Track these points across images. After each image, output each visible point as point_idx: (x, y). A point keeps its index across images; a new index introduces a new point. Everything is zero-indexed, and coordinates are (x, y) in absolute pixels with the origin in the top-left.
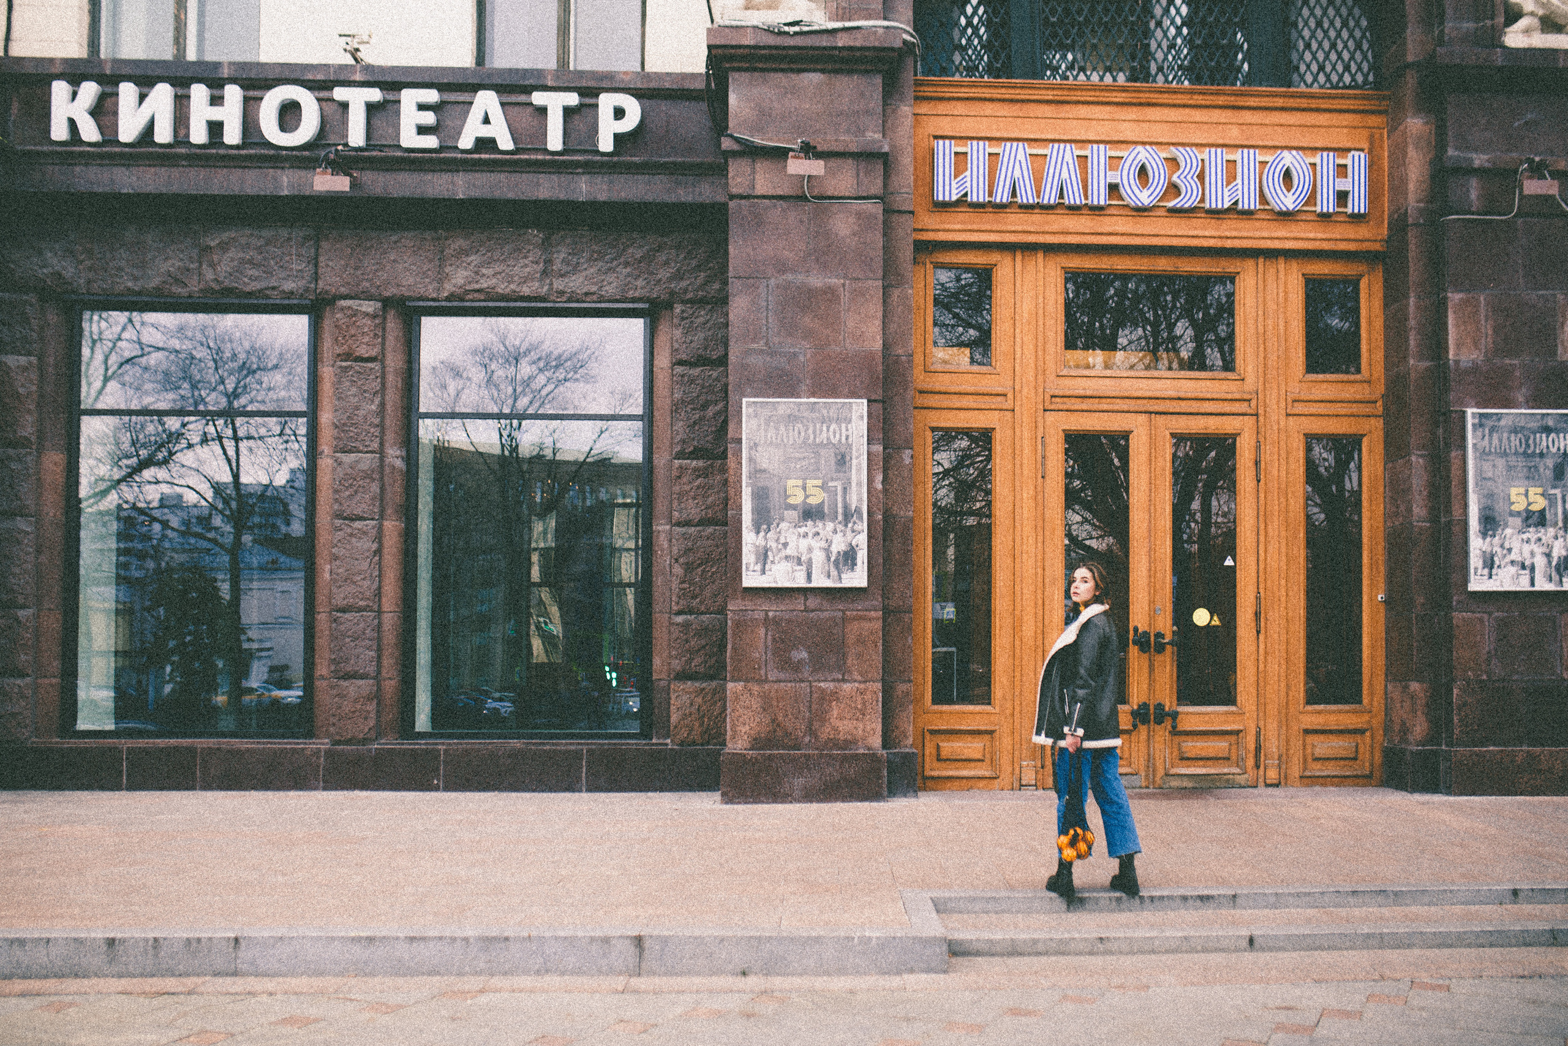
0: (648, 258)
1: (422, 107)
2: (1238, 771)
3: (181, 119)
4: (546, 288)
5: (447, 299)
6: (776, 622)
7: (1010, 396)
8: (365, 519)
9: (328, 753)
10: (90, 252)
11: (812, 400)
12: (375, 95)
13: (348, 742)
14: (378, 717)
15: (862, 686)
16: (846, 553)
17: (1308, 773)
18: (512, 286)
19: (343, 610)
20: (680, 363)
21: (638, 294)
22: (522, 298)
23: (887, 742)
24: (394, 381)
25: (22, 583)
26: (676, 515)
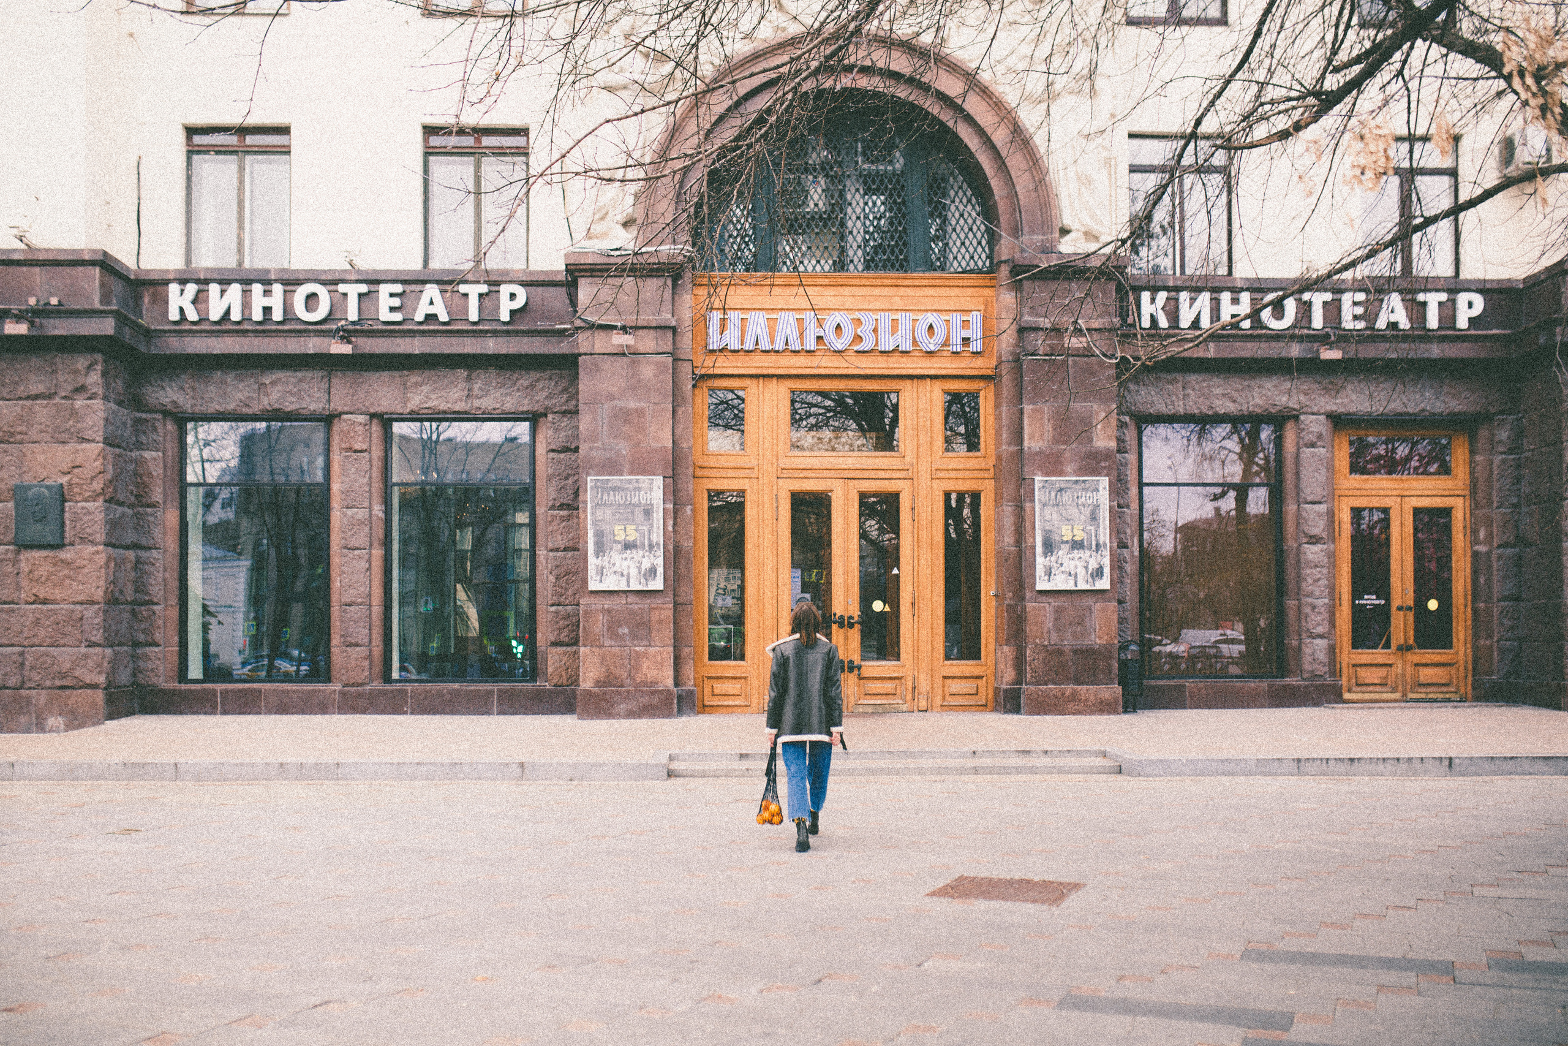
0: (532, 386)
1: (392, 295)
2: (901, 702)
3: (246, 305)
4: (469, 404)
5: (409, 414)
6: (609, 611)
7: (756, 469)
8: (361, 549)
9: (340, 692)
10: (193, 388)
11: (630, 477)
12: (363, 288)
13: (353, 685)
14: (371, 669)
15: (661, 649)
16: (650, 570)
17: (944, 704)
18: (449, 404)
19: (350, 605)
20: (553, 451)
21: (525, 409)
22: (455, 412)
23: (676, 685)
24: (377, 464)
25: (156, 590)
26: (550, 545)
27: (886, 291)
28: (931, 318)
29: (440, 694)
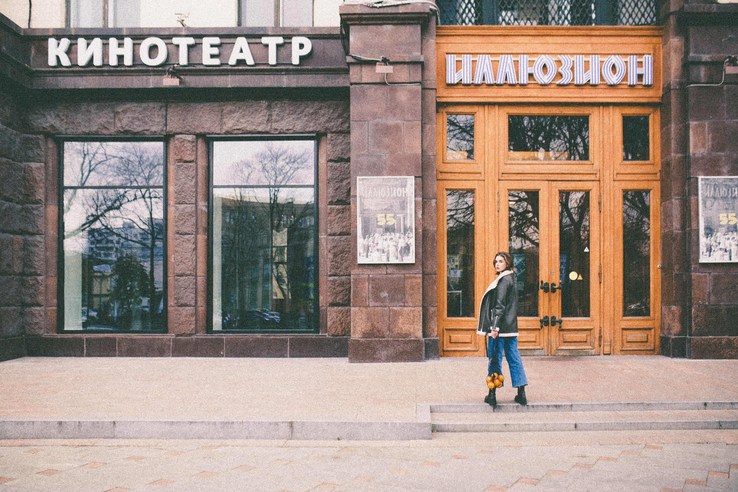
0: (315, 113)
1: (212, 46)
2: (590, 347)
3: (105, 55)
4: (269, 127)
5: (225, 134)
6: (373, 280)
7: (483, 173)
8: (189, 234)
9: (174, 341)
10: (67, 116)
11: (389, 177)
12: (191, 41)
13: (182, 335)
14: (196, 323)
15: (413, 309)
16: (405, 247)
17: (623, 349)
18: (254, 127)
19: (181, 276)
20: (331, 161)
21: (311, 129)
22: (259, 133)
23: (425, 335)
24: (201, 172)
25: (39, 264)
26: (329, 231)
27: (580, 40)
28: (614, 59)
29: (246, 343)
